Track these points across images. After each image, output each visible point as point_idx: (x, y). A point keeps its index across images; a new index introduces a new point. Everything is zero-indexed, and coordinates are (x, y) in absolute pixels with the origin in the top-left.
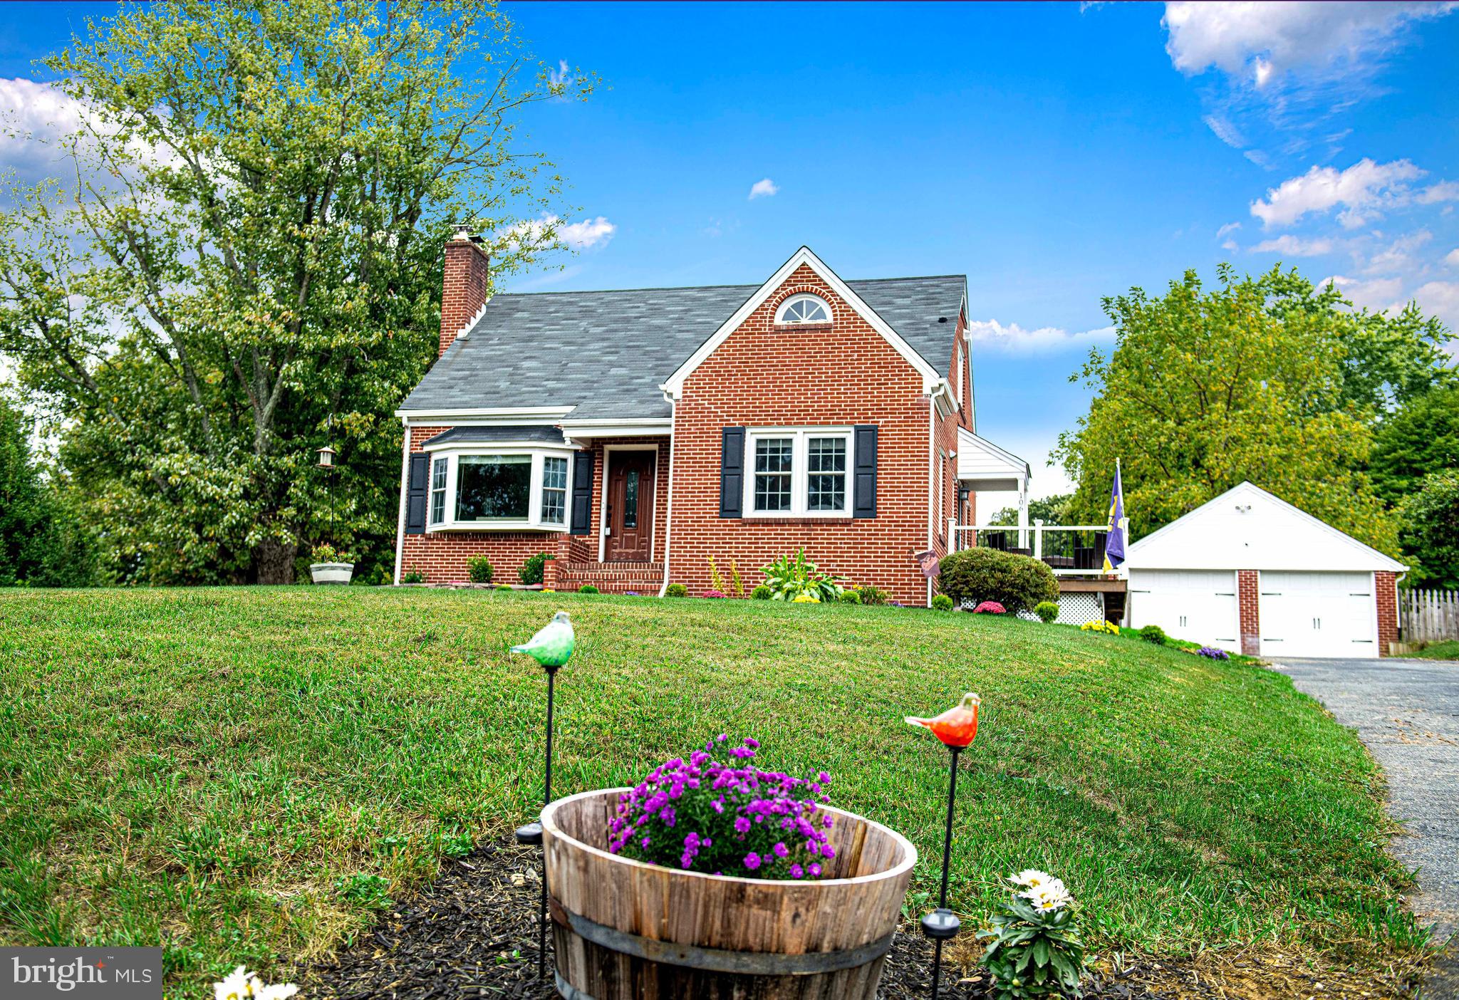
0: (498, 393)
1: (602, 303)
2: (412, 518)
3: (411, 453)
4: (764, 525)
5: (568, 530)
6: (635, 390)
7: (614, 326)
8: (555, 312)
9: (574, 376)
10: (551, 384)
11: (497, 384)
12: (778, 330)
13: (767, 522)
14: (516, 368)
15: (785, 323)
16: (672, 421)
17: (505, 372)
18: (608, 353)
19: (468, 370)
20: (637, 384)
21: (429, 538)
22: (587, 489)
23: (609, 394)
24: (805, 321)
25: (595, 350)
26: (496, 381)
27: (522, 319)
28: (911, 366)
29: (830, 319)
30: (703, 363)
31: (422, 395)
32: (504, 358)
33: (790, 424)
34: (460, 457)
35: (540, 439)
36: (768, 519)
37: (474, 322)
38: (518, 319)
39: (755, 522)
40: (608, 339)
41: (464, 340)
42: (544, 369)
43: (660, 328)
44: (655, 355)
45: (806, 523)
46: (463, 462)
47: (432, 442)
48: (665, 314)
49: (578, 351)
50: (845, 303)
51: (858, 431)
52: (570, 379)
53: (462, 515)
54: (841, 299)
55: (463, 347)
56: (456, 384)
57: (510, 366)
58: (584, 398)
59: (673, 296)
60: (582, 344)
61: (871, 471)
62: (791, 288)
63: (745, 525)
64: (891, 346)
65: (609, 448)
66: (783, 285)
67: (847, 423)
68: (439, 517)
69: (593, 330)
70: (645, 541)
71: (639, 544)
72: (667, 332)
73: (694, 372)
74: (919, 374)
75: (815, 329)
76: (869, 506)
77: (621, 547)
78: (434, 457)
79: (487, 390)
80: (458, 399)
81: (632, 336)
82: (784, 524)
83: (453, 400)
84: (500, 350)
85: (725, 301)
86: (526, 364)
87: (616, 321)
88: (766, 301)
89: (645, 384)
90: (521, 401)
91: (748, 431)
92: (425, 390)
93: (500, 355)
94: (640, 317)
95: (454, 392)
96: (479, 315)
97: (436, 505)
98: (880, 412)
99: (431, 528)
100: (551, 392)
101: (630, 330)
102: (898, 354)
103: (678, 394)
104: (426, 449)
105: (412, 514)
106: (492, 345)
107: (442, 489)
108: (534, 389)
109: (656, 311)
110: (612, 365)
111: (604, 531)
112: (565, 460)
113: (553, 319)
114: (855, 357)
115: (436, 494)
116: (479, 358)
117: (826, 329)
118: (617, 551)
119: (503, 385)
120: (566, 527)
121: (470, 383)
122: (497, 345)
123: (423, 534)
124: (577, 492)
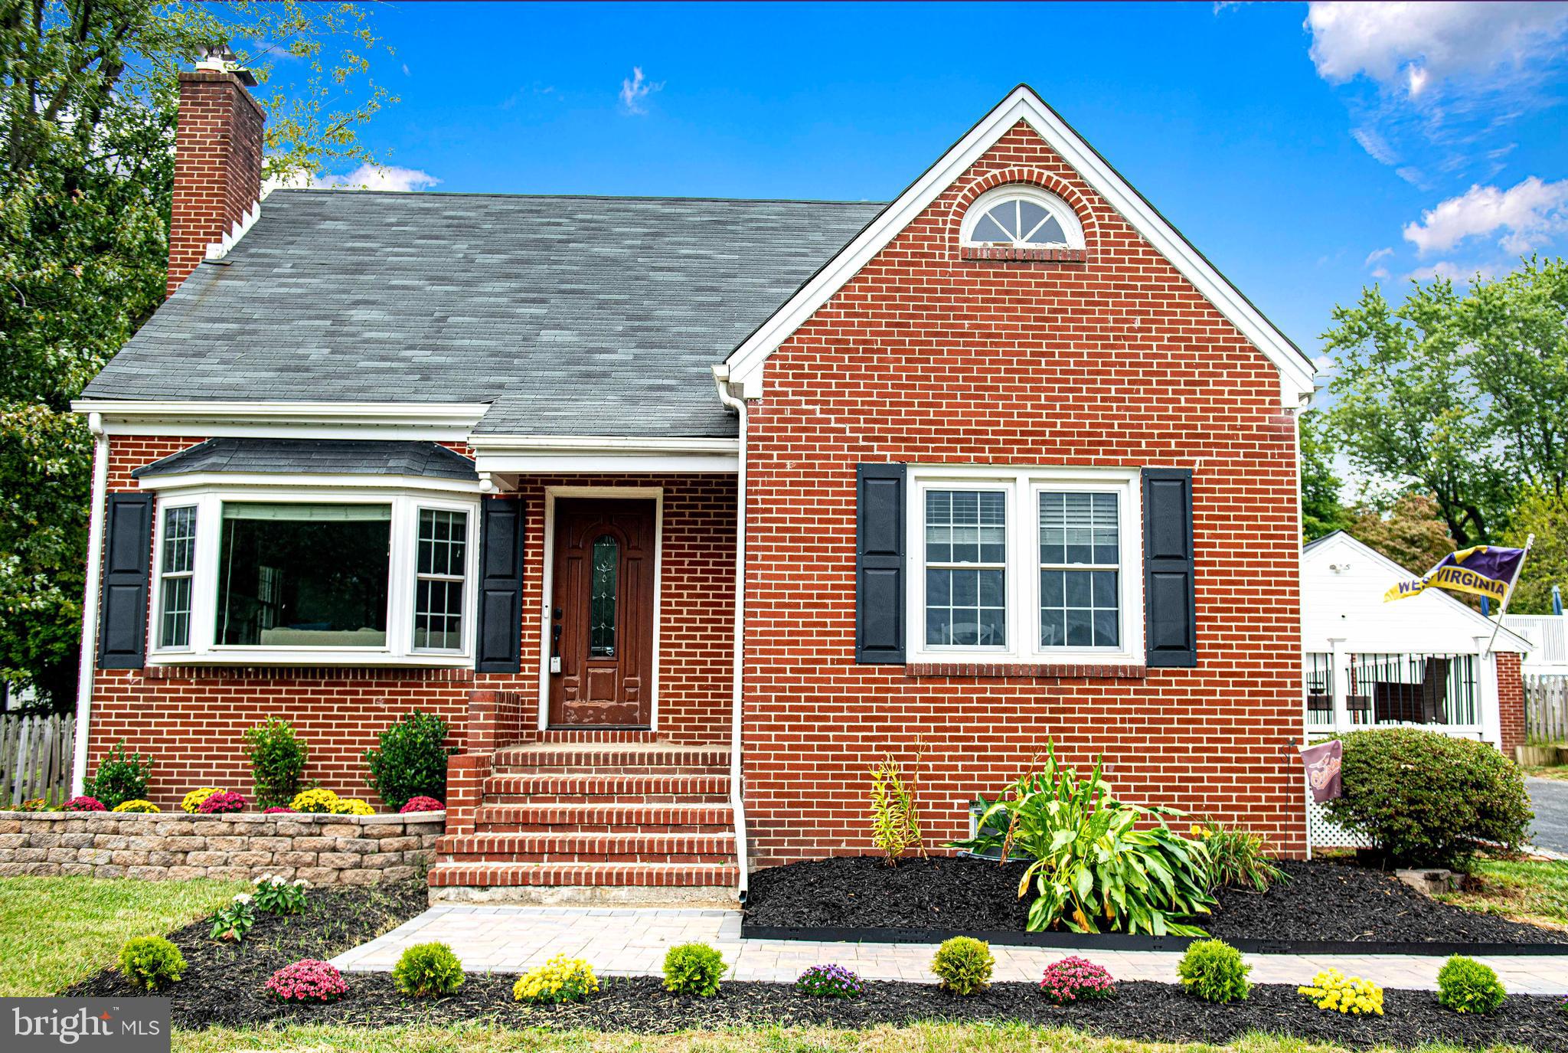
0: (307, 370)
1: (487, 214)
2: (111, 634)
3: (108, 492)
4: (955, 679)
5: (471, 664)
6: (605, 375)
7: (523, 253)
8: (398, 224)
9: (467, 342)
10: (421, 357)
11: (301, 351)
12: (970, 259)
13: (961, 674)
14: (338, 321)
15: (978, 245)
16: (741, 444)
17: (317, 329)
18: (524, 301)
19: (237, 320)
20: (603, 363)
21: (153, 677)
22: (512, 577)
23: (552, 382)
24: (1020, 244)
25: (497, 295)
26: (298, 345)
27: (334, 232)
28: (1254, 349)
29: (1075, 239)
30: (807, 323)
31: (134, 369)
32: (309, 300)
33: (1005, 461)
34: (227, 505)
35: (409, 472)
36: (964, 667)
37: (239, 232)
38: (327, 232)
39: (936, 674)
40: (518, 276)
41: (220, 264)
42: (400, 327)
43: (614, 261)
44: (621, 308)
45: (1047, 675)
46: (233, 515)
47: (158, 469)
48: (616, 239)
49: (463, 296)
50: (1110, 210)
51: (1149, 480)
52: (460, 348)
53: (231, 631)
54: (1102, 200)
55: (219, 277)
56: (211, 349)
57: (324, 318)
58: (501, 386)
59: (618, 210)
60: (468, 283)
61: (1180, 565)
62: (996, 172)
63: (913, 679)
64: (1210, 306)
65: (554, 492)
66: (977, 164)
67: (1126, 463)
68: (177, 631)
69: (480, 259)
70: (634, 685)
71: (622, 690)
72: (629, 268)
73: (789, 340)
74: (1272, 366)
75: (1051, 261)
76: (1182, 643)
77: (583, 697)
78: (164, 503)
79: (281, 363)
80: (218, 380)
81: (563, 272)
82: (998, 678)
83: (206, 380)
84: (297, 285)
85: (718, 222)
86: (359, 314)
87: (523, 245)
88: (942, 196)
89: (623, 363)
90: (361, 390)
91: (912, 473)
92: (140, 358)
93: (300, 296)
94: (569, 241)
95: (205, 365)
96: (250, 220)
97: (170, 606)
98: (1195, 441)
99: (158, 656)
100: (426, 373)
101: (556, 262)
102: (1226, 323)
103: (754, 389)
104: (145, 484)
105: (112, 624)
106: (279, 276)
107: (184, 573)
108: (388, 364)
109: (595, 232)
110: (539, 323)
111: (548, 664)
112: (463, 516)
113: (397, 234)
114: (1137, 325)
115: (170, 583)
116: (254, 300)
117: (1074, 261)
118: (576, 704)
119: (316, 353)
120: (465, 657)
121: (240, 347)
122: (291, 276)
123: (141, 669)
124: (490, 583)
